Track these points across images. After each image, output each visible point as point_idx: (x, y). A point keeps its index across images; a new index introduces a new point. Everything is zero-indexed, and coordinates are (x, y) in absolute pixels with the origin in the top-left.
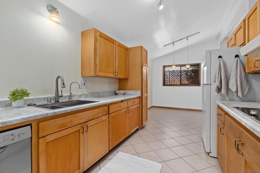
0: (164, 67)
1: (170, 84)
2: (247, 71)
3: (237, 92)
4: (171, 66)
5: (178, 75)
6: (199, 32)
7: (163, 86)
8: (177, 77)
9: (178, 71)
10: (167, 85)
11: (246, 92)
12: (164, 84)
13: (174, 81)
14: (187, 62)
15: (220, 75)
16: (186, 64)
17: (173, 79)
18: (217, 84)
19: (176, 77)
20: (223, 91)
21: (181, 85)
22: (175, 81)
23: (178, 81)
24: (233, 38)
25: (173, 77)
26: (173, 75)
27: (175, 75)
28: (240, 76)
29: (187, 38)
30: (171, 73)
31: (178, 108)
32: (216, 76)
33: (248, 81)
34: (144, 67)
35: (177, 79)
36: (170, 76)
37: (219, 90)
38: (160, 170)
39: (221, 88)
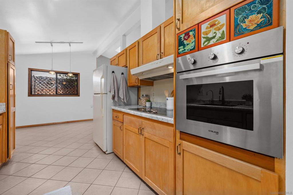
0: (31, 70)
1: (36, 93)
2: (128, 85)
3: (124, 99)
4: (48, 71)
5: (48, 83)
6: (82, 43)
7: (29, 96)
8: (47, 86)
9: (49, 79)
10: (35, 95)
11: (128, 99)
12: (30, 94)
13: (42, 91)
14: (70, 70)
15: (114, 87)
16: (68, 72)
17: (40, 87)
18: (112, 93)
19: (45, 85)
20: (116, 99)
21: (57, 94)
22: (45, 91)
23: (48, 91)
24: (116, 59)
25: (40, 84)
26: (40, 83)
27: (44, 83)
28: (125, 88)
29: (70, 43)
30: (38, 80)
31: (53, 123)
32: (111, 87)
33: (128, 92)
34: (11, 66)
35: (46, 88)
36: (37, 84)
37: (114, 97)
38: (70, 191)
39: (115, 96)
